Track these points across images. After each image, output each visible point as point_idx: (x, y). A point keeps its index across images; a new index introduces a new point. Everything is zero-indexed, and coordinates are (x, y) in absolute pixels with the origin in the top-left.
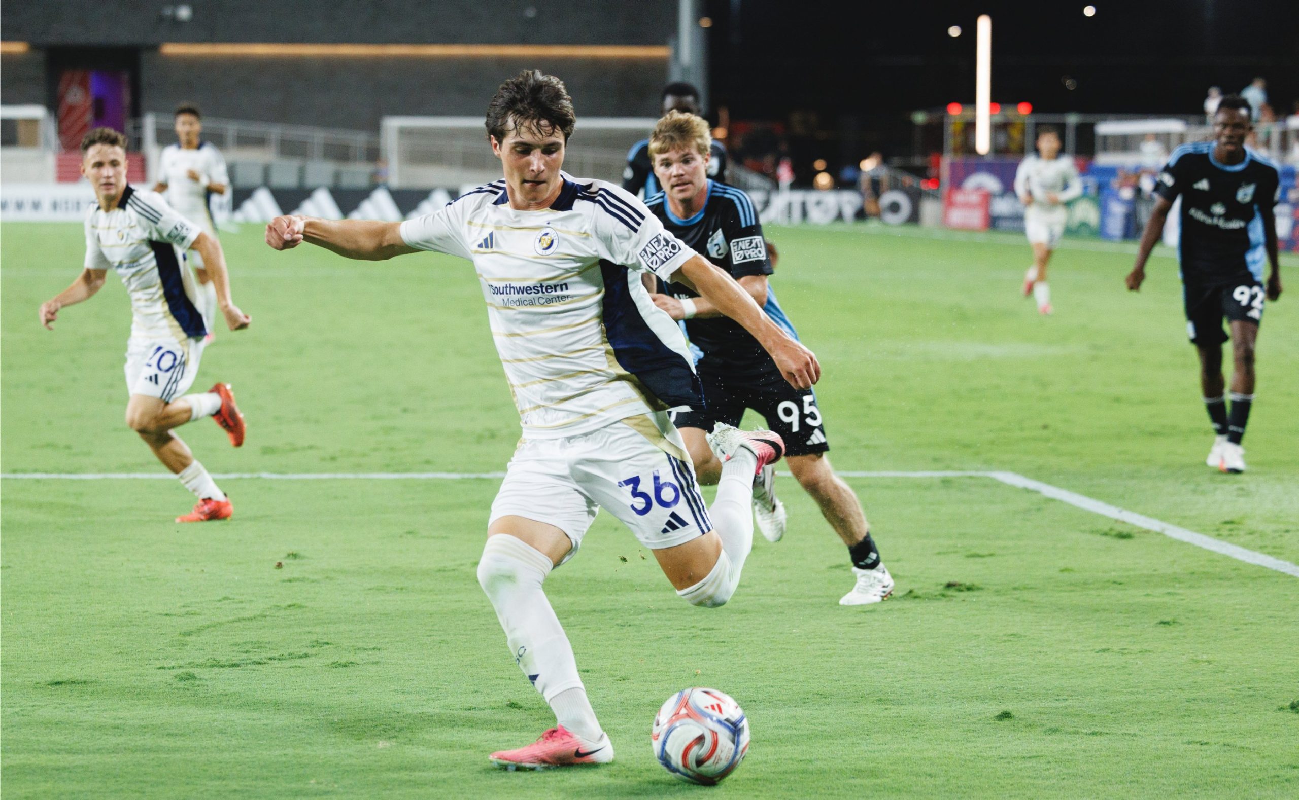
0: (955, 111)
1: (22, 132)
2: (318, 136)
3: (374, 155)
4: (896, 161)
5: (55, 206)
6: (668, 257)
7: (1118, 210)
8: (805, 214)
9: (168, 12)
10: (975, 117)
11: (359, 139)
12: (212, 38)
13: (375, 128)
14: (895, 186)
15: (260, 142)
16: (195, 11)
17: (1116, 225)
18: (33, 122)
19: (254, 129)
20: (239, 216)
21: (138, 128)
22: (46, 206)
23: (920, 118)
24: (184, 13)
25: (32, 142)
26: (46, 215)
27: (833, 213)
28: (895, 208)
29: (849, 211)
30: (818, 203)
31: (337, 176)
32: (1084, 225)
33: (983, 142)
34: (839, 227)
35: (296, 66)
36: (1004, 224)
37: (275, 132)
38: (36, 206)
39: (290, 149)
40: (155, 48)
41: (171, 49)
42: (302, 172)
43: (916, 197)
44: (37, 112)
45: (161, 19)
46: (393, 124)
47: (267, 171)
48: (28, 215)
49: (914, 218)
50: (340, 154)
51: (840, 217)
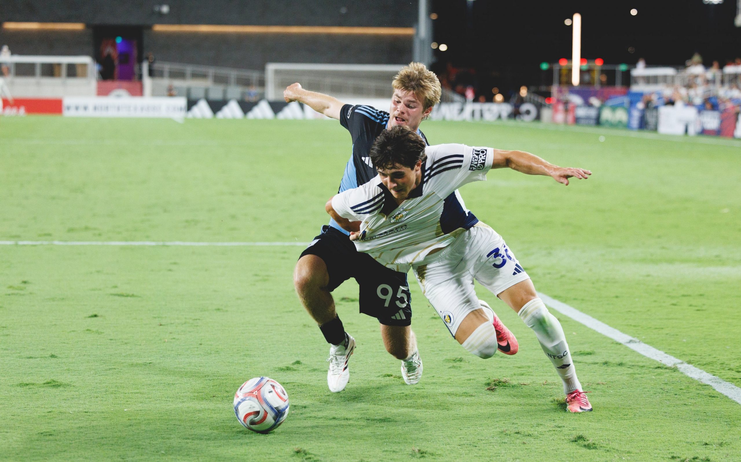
0: (563, 63)
1: (79, 70)
2: (233, 74)
3: (262, 83)
4: (533, 88)
5: (95, 108)
6: (484, 159)
7: (636, 114)
8: (482, 115)
9: (157, 9)
10: (571, 66)
11: (255, 75)
12: (179, 22)
13: (262, 69)
14: (530, 101)
15: (204, 76)
16: (171, 8)
17: (635, 122)
18: (84, 65)
19: (201, 69)
20: (190, 115)
21: (140, 69)
22: (91, 108)
23: (545, 66)
24: (165, 9)
25: (84, 75)
26: (90, 113)
27: (497, 115)
28: (528, 112)
29: (505, 114)
30: (489, 110)
31: (243, 94)
32: (620, 122)
33: (576, 80)
34: (499, 122)
35: (223, 38)
36: (583, 121)
37: (211, 71)
38: (85, 108)
39: (219, 80)
40: (149, 27)
41: (159, 28)
42: (225, 92)
43: (539, 107)
44: (86, 60)
45: (153, 13)
46: (271, 67)
47: (207, 91)
48: (81, 113)
49: (538, 118)
50: (245, 83)
51: (500, 117)
